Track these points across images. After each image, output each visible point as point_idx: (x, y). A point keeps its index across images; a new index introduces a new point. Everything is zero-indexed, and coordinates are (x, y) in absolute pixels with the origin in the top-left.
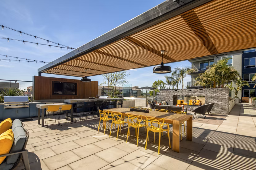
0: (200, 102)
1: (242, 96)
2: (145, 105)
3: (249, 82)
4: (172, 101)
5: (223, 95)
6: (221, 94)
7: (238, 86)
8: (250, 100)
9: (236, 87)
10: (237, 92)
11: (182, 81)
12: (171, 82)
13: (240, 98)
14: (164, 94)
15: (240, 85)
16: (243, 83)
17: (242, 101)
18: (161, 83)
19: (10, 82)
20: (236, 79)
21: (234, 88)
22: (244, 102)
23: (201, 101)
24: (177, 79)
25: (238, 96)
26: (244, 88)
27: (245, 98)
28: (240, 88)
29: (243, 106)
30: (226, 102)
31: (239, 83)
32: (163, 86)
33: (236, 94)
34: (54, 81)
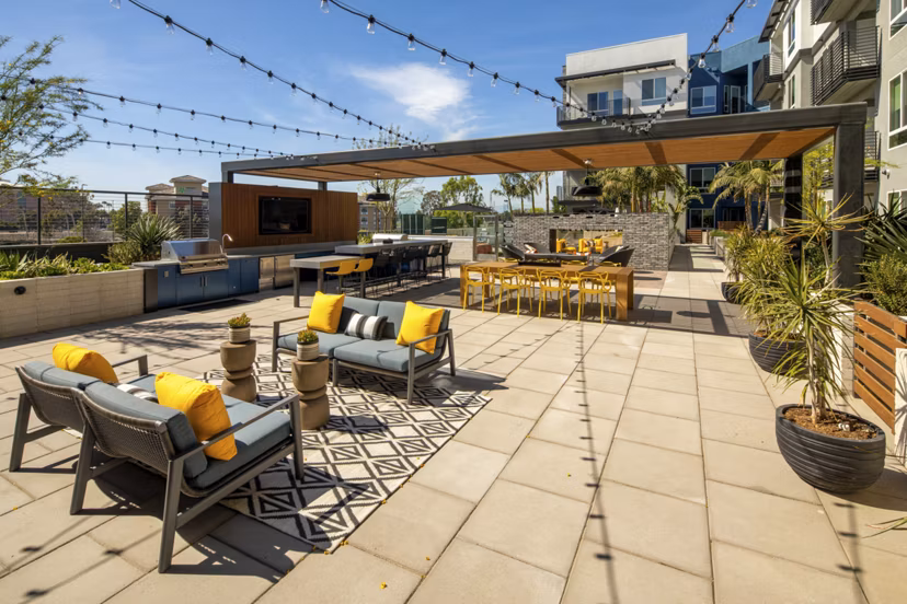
0: (604, 245)
1: (688, 227)
2: (470, 257)
3: (701, 191)
4: (545, 242)
5: (658, 227)
6: (654, 226)
7: (680, 201)
8: (705, 235)
9: (675, 202)
10: (676, 217)
11: (544, 184)
12: (514, 187)
13: (683, 231)
14: (525, 226)
15: (684, 199)
16: (688, 194)
17: (688, 240)
18: (468, 183)
19: (126, 198)
20: (677, 185)
21: (670, 205)
22: (691, 241)
23: (607, 243)
24: (532, 180)
25: (678, 225)
26: (692, 204)
27: (694, 231)
28: (682, 206)
29: (690, 253)
30: (665, 242)
31: (681, 193)
32: (473, 193)
33: (675, 222)
34: (262, 194)
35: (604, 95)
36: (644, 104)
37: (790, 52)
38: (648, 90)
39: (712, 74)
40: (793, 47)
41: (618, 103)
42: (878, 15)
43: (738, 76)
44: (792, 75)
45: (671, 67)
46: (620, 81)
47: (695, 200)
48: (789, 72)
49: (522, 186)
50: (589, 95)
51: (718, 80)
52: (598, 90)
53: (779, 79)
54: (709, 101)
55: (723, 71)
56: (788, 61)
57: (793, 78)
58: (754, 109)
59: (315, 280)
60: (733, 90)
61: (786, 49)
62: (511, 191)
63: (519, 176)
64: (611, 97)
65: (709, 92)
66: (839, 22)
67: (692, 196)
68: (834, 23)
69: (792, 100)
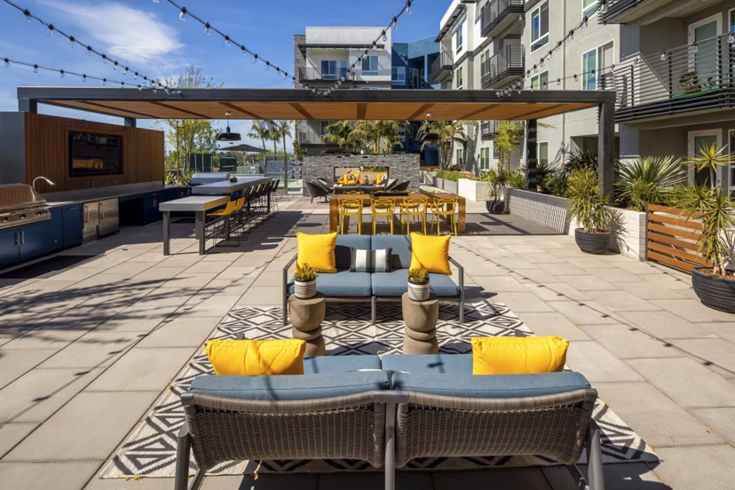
14: (314, 165)
34: (73, 129)
35: (333, 63)
36: (364, 74)
37: (458, 52)
38: (366, 65)
39: (403, 59)
40: (461, 49)
41: (344, 71)
42: (522, 38)
43: (418, 63)
44: (460, 67)
45: (381, 49)
46: (347, 55)
47: (399, 146)
48: (457, 64)
49: (274, 131)
50: (322, 62)
51: (406, 63)
52: (329, 59)
53: (450, 68)
54: (401, 77)
55: (410, 57)
56: (456, 58)
57: (461, 69)
58: (428, 86)
59: (193, 221)
60: (414, 71)
61: (454, 49)
62: (265, 135)
63: (272, 123)
64: (339, 66)
65: (401, 70)
66: (494, 38)
67: (396, 143)
68: (491, 39)
69: (460, 82)
